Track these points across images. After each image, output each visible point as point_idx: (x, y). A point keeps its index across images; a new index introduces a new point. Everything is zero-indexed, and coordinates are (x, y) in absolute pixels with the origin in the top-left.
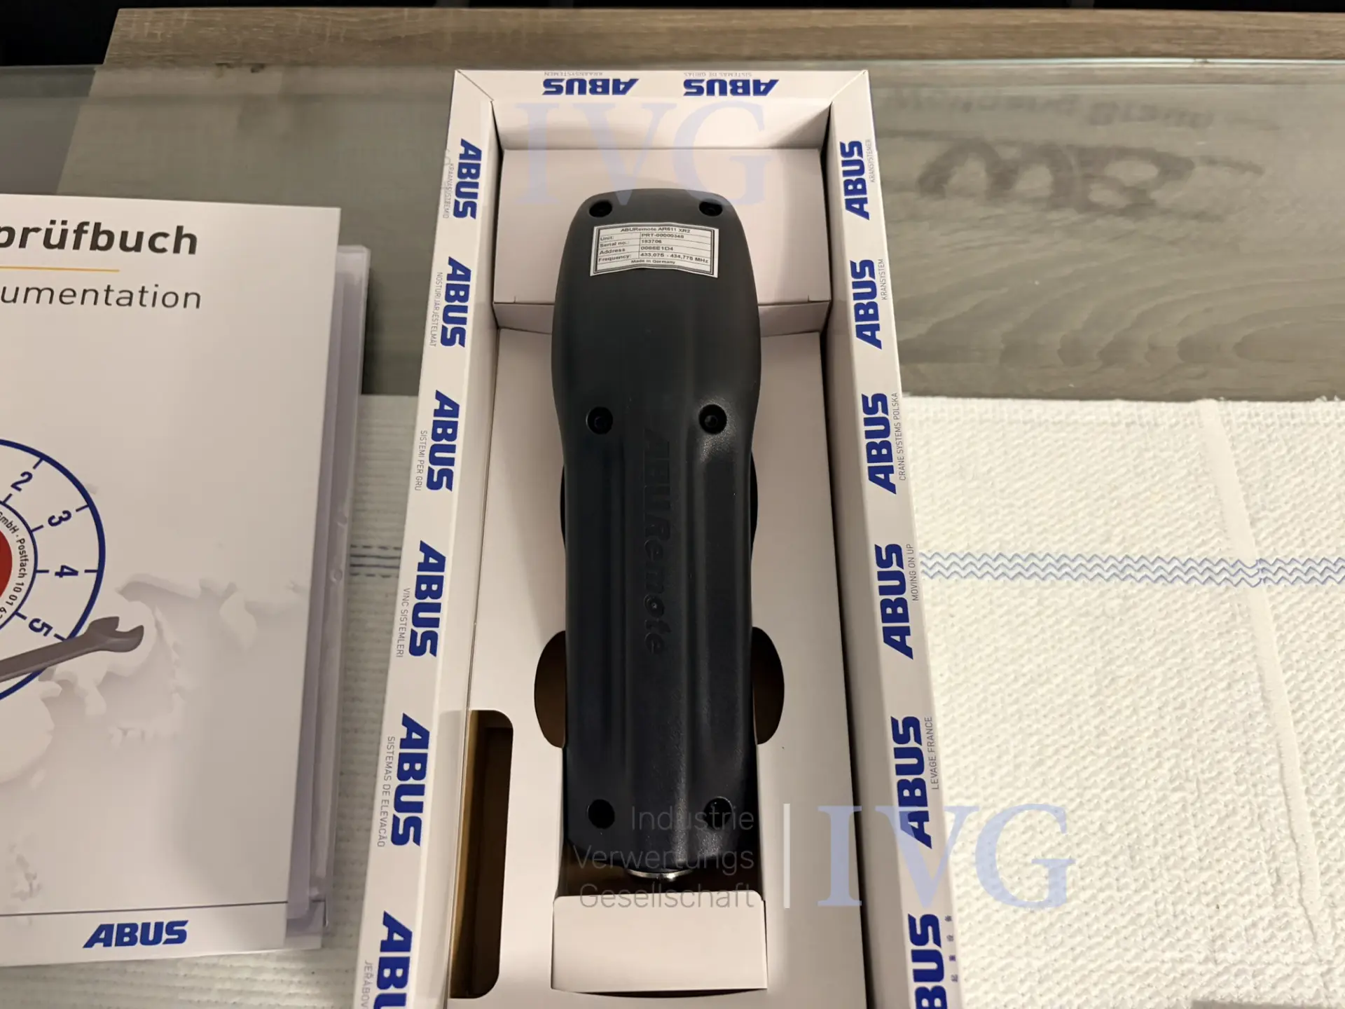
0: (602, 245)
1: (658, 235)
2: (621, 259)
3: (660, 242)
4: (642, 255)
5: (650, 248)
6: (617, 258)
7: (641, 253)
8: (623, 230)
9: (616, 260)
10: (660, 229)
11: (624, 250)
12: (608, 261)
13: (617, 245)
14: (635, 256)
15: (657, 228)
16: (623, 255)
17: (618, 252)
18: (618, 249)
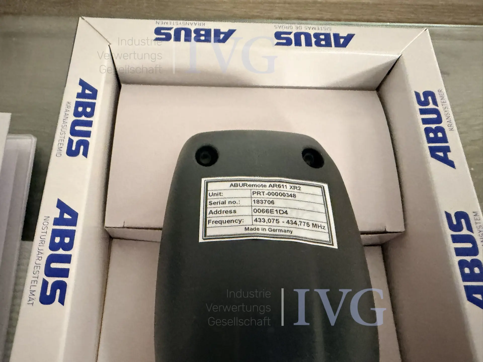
0: (210, 203)
1: (269, 194)
2: (232, 224)
3: (272, 202)
4: (256, 220)
5: (263, 211)
6: (228, 222)
7: (254, 218)
8: (232, 185)
9: (227, 224)
10: (270, 186)
11: (235, 212)
12: (219, 225)
13: (227, 204)
14: (248, 221)
15: (268, 184)
16: (234, 218)
17: (229, 214)
18: (229, 209)
